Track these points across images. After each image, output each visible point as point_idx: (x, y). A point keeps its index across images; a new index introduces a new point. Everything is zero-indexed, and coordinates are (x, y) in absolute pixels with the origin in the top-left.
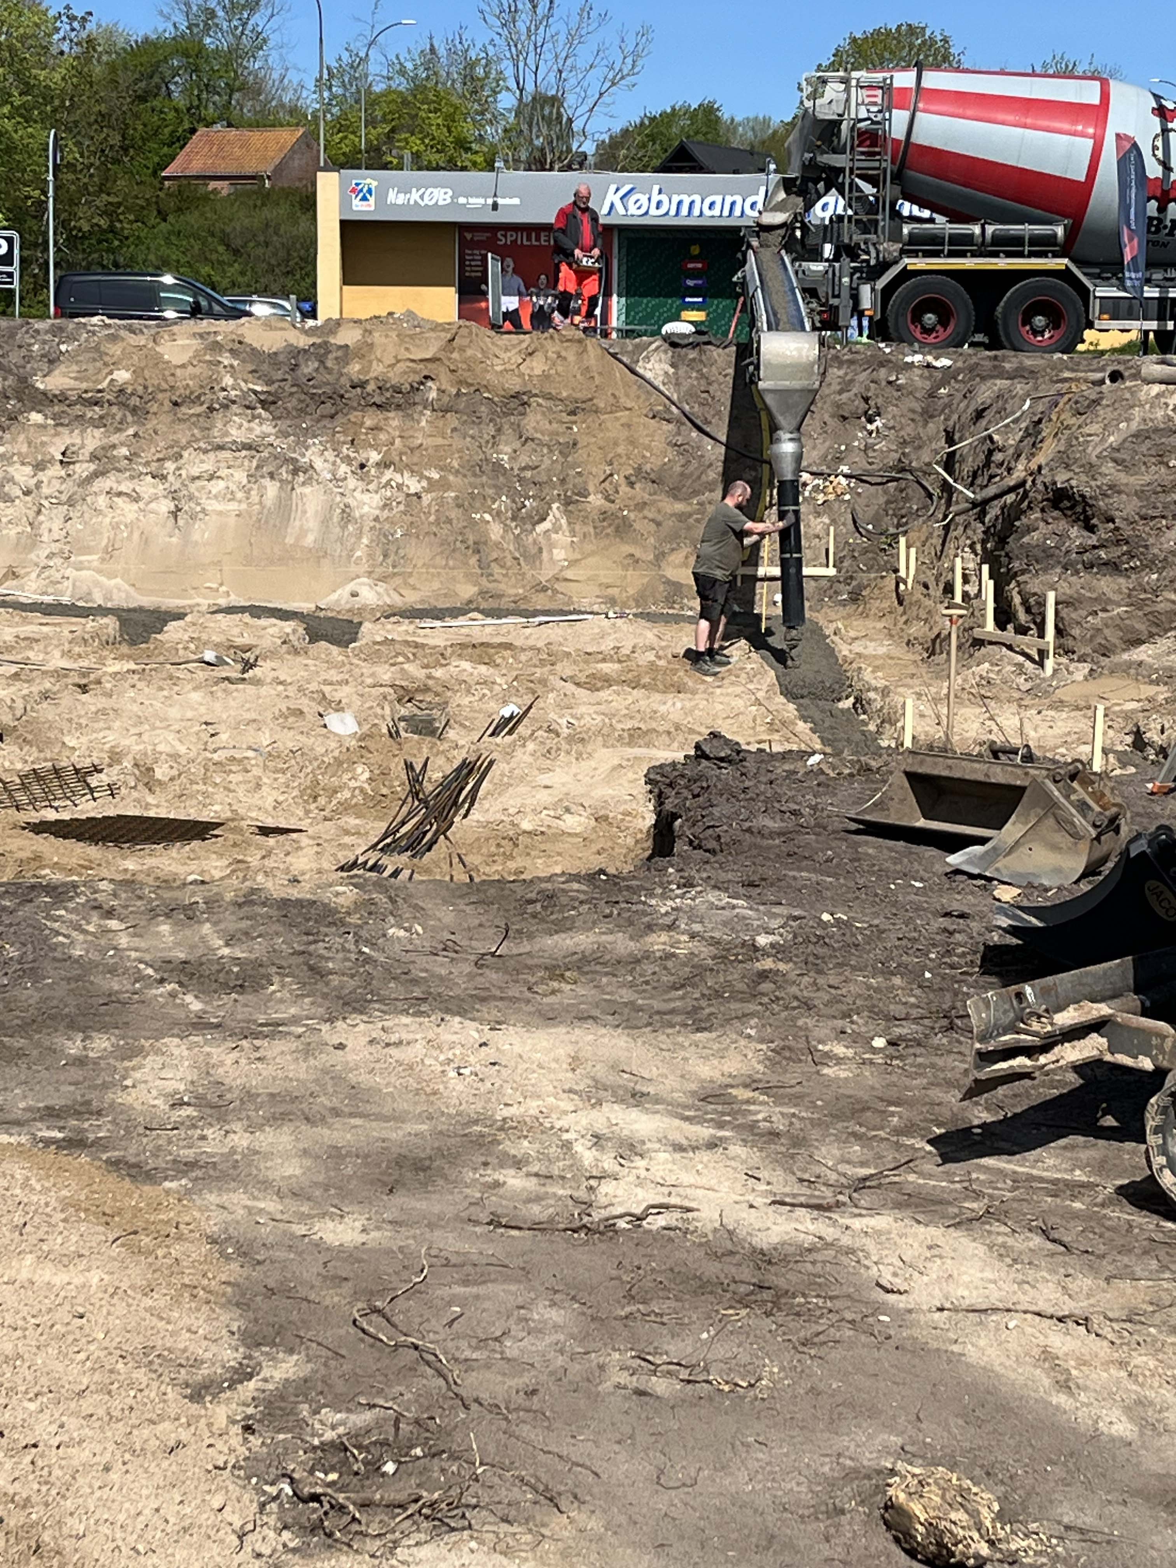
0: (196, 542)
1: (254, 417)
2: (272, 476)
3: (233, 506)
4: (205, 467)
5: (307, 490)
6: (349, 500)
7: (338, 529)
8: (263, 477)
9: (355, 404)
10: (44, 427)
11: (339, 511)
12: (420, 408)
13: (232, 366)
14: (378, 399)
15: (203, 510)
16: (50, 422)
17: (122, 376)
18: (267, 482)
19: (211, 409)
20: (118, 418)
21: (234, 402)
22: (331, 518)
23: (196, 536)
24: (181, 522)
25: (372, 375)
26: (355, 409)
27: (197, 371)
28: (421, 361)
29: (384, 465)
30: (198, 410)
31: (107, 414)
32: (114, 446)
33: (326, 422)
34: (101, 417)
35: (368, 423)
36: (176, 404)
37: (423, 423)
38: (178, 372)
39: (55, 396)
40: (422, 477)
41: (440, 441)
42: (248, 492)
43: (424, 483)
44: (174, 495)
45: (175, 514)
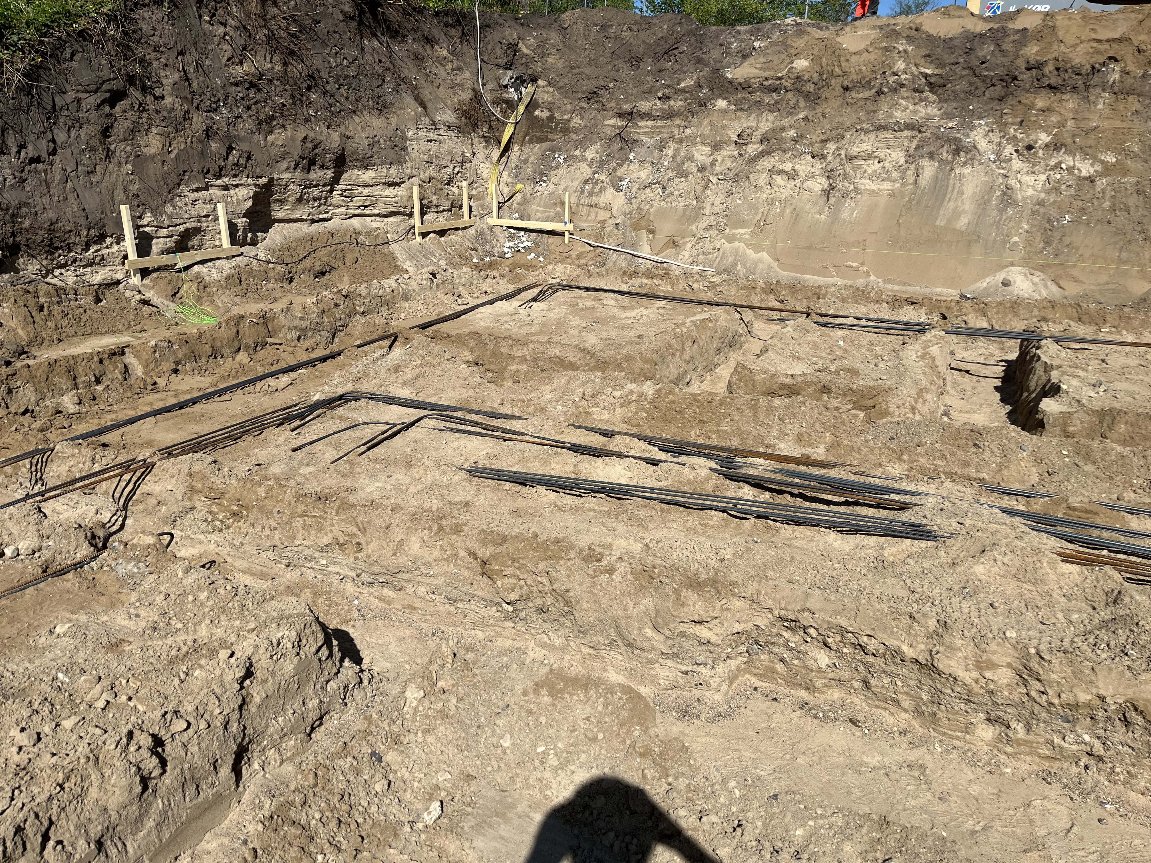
0: (845, 220)
1: (921, 100)
2: (931, 156)
3: (887, 186)
4: (864, 146)
5: (967, 170)
6: (1012, 182)
7: (994, 213)
8: (922, 157)
9: (1027, 86)
10: (726, 111)
11: (998, 193)
12: (1098, 90)
13: (905, 52)
14: (1054, 81)
15: (856, 189)
16: (733, 107)
17: (802, 64)
18: (925, 163)
19: (880, 93)
20: (791, 103)
21: (902, 85)
22: (989, 200)
23: (845, 215)
24: (832, 201)
25: (1050, 56)
26: (1028, 91)
27: (872, 57)
28: (1108, 41)
29: (1055, 146)
30: (868, 94)
31: (783, 99)
32: (783, 129)
33: (995, 105)
34: (777, 102)
35: (1040, 104)
36: (846, 89)
37: (1100, 106)
38: (854, 59)
39: (740, 84)
40: (1095, 159)
41: (1118, 124)
42: (904, 172)
43: (1099, 167)
44: (829, 174)
45: (827, 193)
